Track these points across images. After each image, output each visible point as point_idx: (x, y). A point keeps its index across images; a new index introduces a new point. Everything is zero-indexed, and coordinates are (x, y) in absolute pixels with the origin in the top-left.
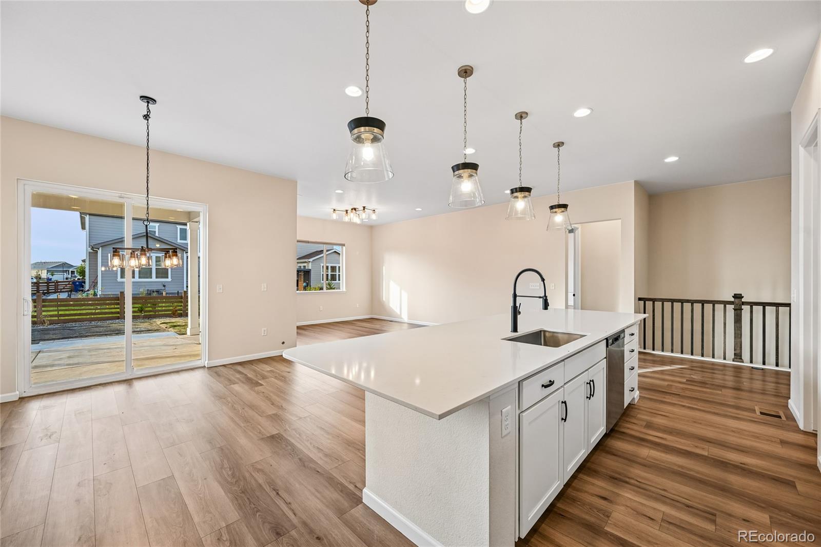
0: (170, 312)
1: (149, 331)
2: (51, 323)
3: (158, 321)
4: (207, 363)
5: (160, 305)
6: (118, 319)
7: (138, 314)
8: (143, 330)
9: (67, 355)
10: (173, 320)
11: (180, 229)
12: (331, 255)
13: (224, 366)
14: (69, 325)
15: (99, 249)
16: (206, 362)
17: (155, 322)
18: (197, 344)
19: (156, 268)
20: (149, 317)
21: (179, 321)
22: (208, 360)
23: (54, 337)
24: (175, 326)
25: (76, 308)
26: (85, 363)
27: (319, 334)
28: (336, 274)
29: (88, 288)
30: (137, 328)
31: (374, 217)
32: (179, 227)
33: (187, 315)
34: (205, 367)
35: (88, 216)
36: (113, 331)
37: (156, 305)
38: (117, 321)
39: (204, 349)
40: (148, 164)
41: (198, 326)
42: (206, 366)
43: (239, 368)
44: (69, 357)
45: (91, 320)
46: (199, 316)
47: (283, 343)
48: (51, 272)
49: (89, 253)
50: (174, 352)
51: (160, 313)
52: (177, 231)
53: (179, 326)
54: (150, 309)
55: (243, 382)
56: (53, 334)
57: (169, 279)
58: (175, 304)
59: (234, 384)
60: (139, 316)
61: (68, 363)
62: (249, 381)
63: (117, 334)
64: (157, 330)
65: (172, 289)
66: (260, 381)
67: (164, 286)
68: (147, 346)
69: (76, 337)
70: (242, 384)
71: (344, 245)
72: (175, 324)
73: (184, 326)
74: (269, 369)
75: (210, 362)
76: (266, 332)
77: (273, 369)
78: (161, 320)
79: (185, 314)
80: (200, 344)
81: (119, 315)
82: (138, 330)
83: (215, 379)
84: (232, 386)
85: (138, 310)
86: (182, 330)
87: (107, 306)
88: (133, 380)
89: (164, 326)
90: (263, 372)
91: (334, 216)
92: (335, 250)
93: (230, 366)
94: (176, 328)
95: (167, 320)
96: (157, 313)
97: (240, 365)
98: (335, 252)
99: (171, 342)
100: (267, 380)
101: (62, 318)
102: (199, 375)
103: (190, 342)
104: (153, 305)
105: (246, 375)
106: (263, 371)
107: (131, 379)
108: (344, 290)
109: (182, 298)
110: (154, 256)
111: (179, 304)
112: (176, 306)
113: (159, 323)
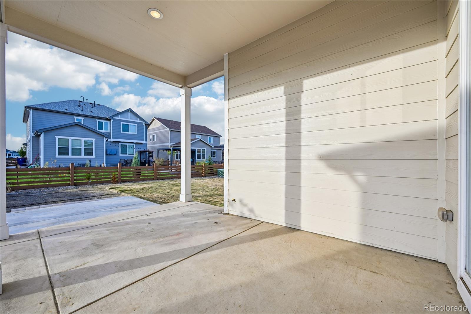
0: (110, 180)
2: (14, 189)
5: (101, 174)
6: (69, 185)
7: (86, 181)
8: (99, 194)
11: (99, 122)
12: (198, 142)
14: (29, 191)
15: (42, 133)
19: (84, 148)
20: (92, 184)
23: (20, 203)
24: (124, 191)
29: (32, 163)
30: (93, 193)
32: (98, 121)
35: (31, 110)
45: (47, 186)
49: (32, 137)
51: (104, 180)
52: (97, 123)
54: (94, 177)
57: (94, 156)
58: (114, 173)
64: (113, 195)
69: (44, 203)
72: (122, 189)
79: (119, 182)
81: (69, 182)
82: (95, 194)
85: (87, 178)
87: (60, 175)
89: (114, 191)
92: (200, 139)
94: (126, 192)
95: (111, 186)
96: (98, 180)
104: (96, 173)
109: (118, 169)
110: (83, 139)
111: (116, 173)
112: (115, 175)
113: (107, 188)
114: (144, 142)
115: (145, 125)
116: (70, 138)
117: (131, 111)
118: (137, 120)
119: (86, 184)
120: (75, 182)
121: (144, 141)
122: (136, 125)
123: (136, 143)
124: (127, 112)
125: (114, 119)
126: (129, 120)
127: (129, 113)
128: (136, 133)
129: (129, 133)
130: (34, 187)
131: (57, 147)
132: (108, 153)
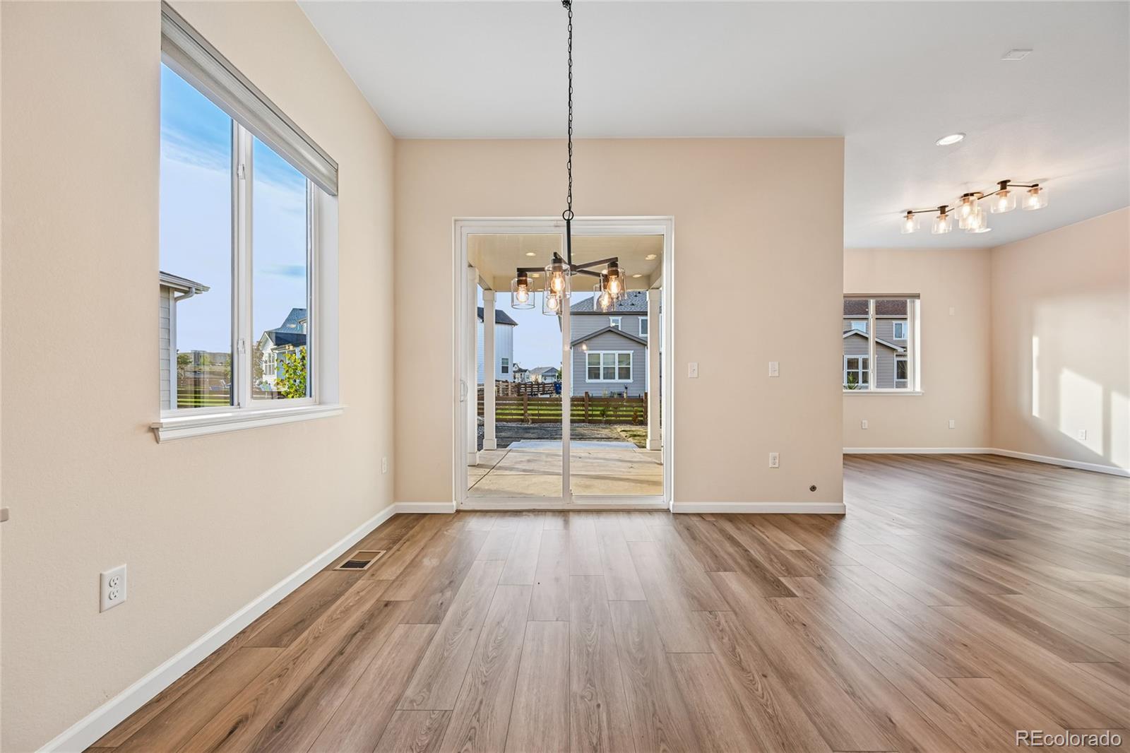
0: (631, 419)
1: (608, 439)
2: (534, 421)
3: (619, 428)
4: (673, 505)
5: (621, 409)
6: (583, 422)
7: (600, 418)
8: (604, 436)
9: (528, 458)
10: (634, 428)
13: (700, 515)
14: (545, 425)
16: (672, 503)
17: (615, 428)
18: (658, 464)
19: (619, 367)
20: (609, 423)
21: (637, 429)
22: (674, 501)
23: (532, 436)
24: (635, 436)
25: (553, 408)
26: (539, 472)
27: (873, 476)
28: (858, 372)
30: (598, 434)
31: (1034, 202)
32: (641, 318)
33: (646, 424)
34: (668, 511)
36: (577, 435)
37: (616, 408)
38: (582, 424)
39: (667, 474)
40: (570, 94)
41: (659, 438)
42: (671, 509)
43: (729, 528)
44: (529, 461)
46: (661, 425)
47: (813, 488)
48: (544, 376)
50: (630, 472)
51: (621, 418)
53: (639, 436)
54: (612, 413)
55: (743, 571)
56: (533, 433)
57: (631, 380)
58: (636, 409)
59: (725, 570)
60: (601, 420)
61: (524, 468)
62: (756, 570)
63: (580, 439)
64: (617, 439)
65: (633, 392)
66: (782, 579)
67: (626, 388)
68: (601, 459)
69: (547, 438)
70: (744, 577)
71: (918, 296)
72: (635, 433)
73: (644, 436)
74: (794, 548)
75: (678, 504)
76: (777, 461)
77: (804, 549)
78: (621, 427)
79: (643, 423)
80: (661, 464)
82: (599, 436)
83: (687, 544)
84: (721, 573)
85: (602, 414)
86: (642, 442)
88: (571, 513)
89: (623, 434)
90: (782, 551)
91: (910, 226)
93: (713, 519)
94: (636, 438)
95: (627, 427)
96: (617, 418)
97: (731, 521)
98: (856, 334)
99: (628, 456)
100: (798, 579)
101: (542, 418)
102: (658, 524)
103: (650, 459)
104: (614, 408)
105: (746, 551)
106: (782, 548)
107: (569, 511)
108: (918, 389)
109: (642, 401)
110: (617, 353)
111: (640, 409)
112: (637, 411)
113: (619, 430)
116: (601, 353)
119: (600, 422)
120: (590, 418)
130: (550, 421)
131: (587, 366)
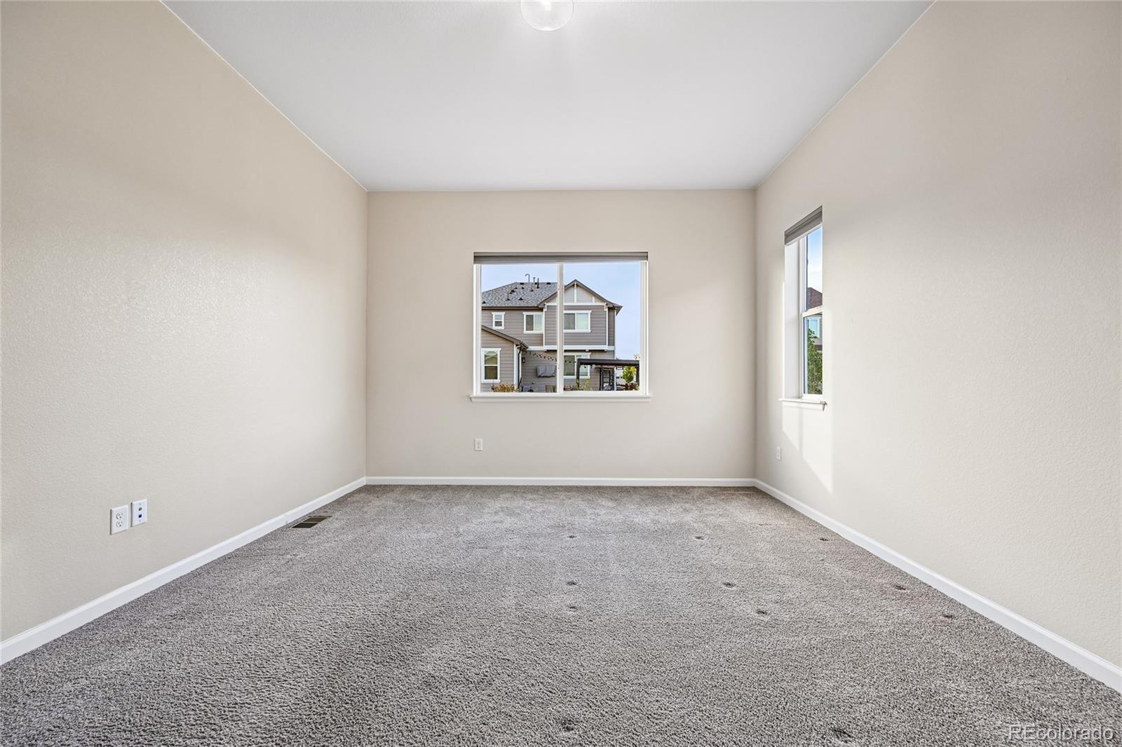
114: (605, 347)
115: (607, 310)
117: (579, 284)
118: (592, 301)
121: (606, 344)
122: (589, 312)
123: (590, 351)
124: (572, 289)
125: (548, 306)
126: (576, 304)
127: (575, 291)
128: (589, 331)
129: (576, 330)
132: (540, 374)
